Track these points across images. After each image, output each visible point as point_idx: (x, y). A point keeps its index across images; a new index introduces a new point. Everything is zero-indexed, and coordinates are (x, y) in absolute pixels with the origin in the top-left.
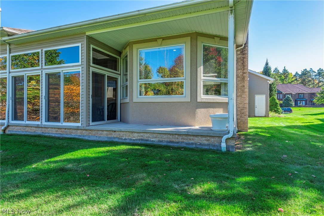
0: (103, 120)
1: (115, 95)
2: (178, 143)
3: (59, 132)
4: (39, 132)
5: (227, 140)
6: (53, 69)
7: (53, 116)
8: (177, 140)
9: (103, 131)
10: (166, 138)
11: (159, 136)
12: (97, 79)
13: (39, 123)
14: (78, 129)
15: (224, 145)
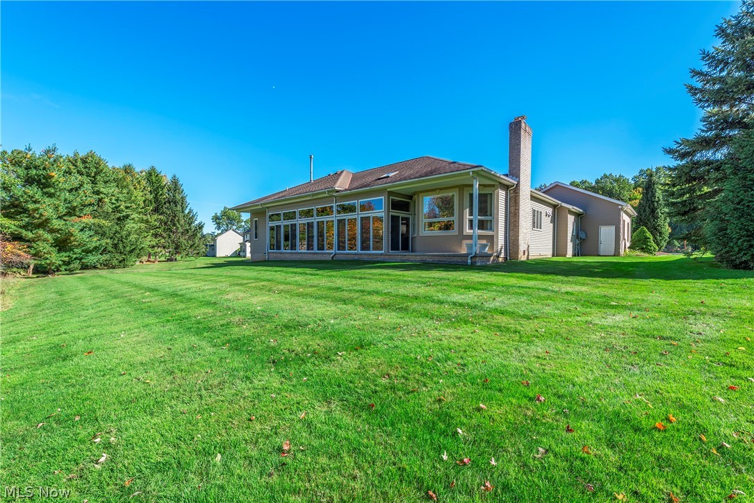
0: (399, 250)
1: (408, 231)
3: (370, 257)
4: (356, 257)
5: (471, 258)
6: (365, 214)
7: (365, 247)
12: (394, 220)
13: (356, 251)
14: (382, 254)
15: (469, 261)
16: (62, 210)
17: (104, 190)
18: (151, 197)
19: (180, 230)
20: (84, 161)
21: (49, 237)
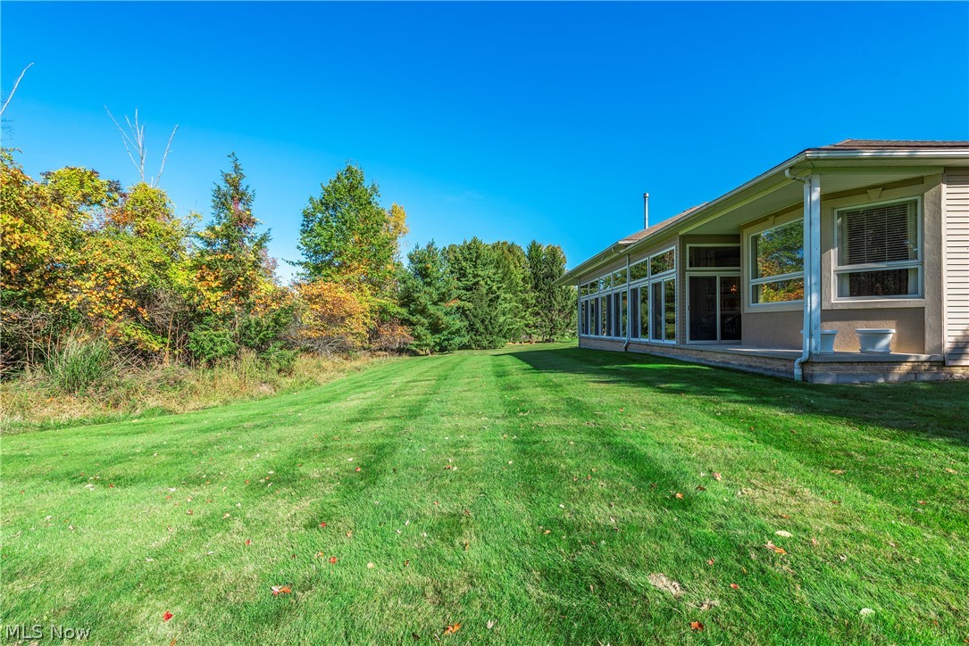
0: (714, 338)
2: (756, 367)
3: (662, 350)
4: (649, 350)
5: (801, 364)
6: (657, 278)
7: (657, 332)
8: (755, 364)
9: (692, 350)
10: (745, 361)
11: (739, 357)
13: (647, 340)
14: (673, 347)
15: (797, 372)
16: (435, 297)
17: (482, 273)
18: (528, 273)
19: (557, 307)
20: (469, 248)
21: (425, 321)
